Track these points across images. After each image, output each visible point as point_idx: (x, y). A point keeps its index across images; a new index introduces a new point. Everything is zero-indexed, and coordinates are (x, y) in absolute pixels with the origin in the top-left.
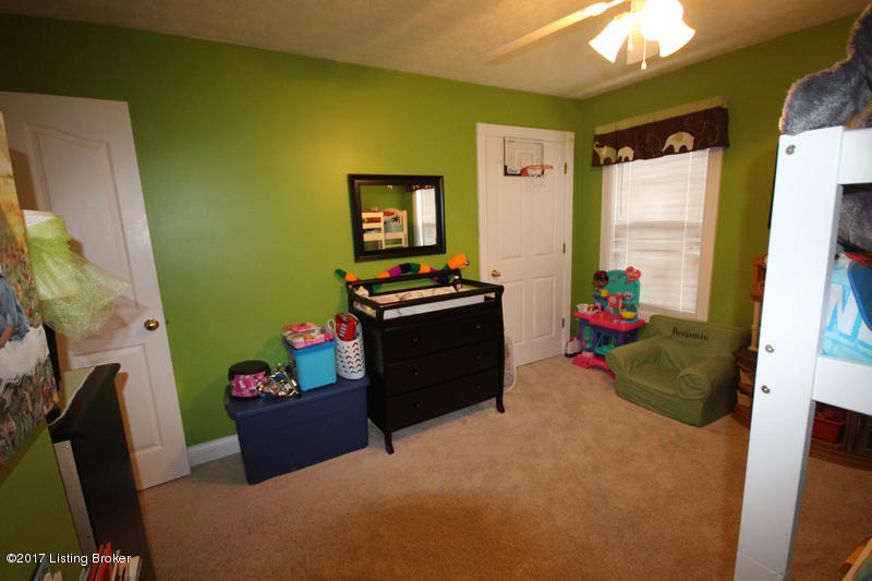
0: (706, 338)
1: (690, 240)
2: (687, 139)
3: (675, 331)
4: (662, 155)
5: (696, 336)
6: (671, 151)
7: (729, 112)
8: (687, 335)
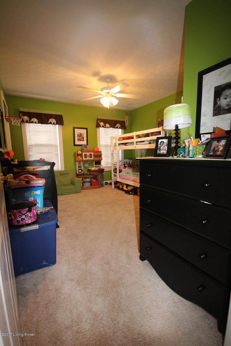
0: (69, 174)
1: (55, 149)
2: (54, 121)
3: (61, 174)
4: (48, 124)
5: (66, 174)
6: (50, 123)
7: (63, 116)
8: (64, 174)
